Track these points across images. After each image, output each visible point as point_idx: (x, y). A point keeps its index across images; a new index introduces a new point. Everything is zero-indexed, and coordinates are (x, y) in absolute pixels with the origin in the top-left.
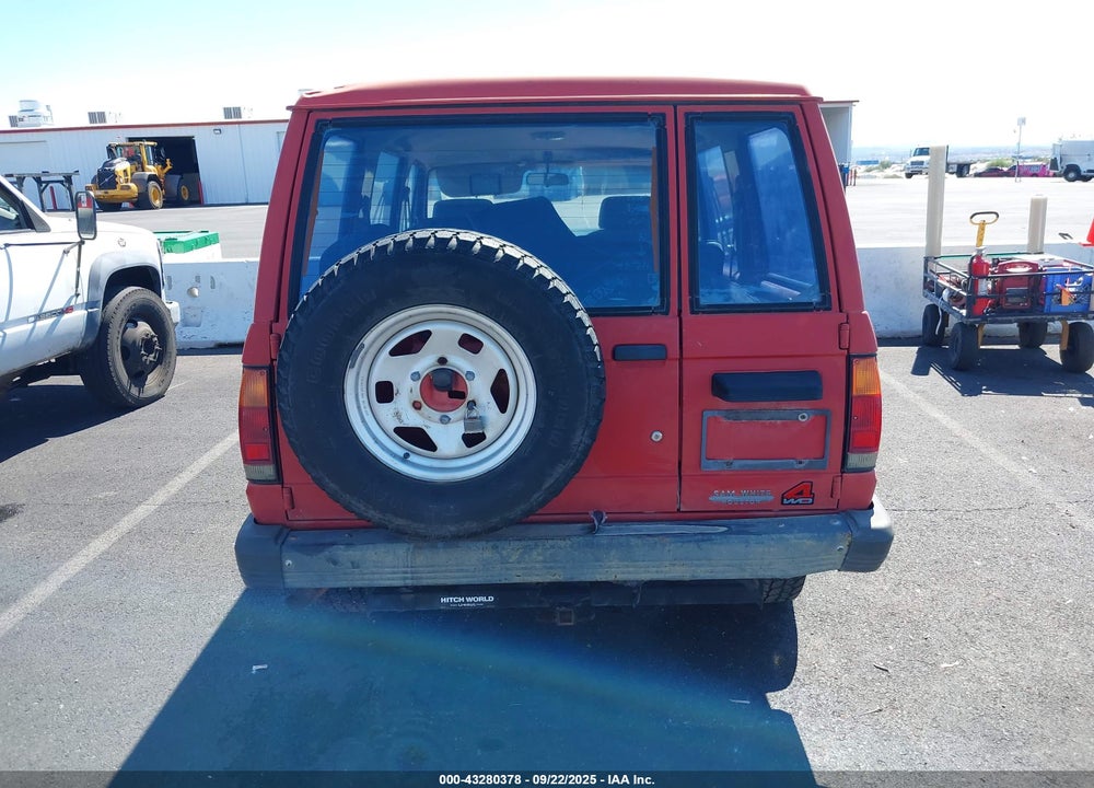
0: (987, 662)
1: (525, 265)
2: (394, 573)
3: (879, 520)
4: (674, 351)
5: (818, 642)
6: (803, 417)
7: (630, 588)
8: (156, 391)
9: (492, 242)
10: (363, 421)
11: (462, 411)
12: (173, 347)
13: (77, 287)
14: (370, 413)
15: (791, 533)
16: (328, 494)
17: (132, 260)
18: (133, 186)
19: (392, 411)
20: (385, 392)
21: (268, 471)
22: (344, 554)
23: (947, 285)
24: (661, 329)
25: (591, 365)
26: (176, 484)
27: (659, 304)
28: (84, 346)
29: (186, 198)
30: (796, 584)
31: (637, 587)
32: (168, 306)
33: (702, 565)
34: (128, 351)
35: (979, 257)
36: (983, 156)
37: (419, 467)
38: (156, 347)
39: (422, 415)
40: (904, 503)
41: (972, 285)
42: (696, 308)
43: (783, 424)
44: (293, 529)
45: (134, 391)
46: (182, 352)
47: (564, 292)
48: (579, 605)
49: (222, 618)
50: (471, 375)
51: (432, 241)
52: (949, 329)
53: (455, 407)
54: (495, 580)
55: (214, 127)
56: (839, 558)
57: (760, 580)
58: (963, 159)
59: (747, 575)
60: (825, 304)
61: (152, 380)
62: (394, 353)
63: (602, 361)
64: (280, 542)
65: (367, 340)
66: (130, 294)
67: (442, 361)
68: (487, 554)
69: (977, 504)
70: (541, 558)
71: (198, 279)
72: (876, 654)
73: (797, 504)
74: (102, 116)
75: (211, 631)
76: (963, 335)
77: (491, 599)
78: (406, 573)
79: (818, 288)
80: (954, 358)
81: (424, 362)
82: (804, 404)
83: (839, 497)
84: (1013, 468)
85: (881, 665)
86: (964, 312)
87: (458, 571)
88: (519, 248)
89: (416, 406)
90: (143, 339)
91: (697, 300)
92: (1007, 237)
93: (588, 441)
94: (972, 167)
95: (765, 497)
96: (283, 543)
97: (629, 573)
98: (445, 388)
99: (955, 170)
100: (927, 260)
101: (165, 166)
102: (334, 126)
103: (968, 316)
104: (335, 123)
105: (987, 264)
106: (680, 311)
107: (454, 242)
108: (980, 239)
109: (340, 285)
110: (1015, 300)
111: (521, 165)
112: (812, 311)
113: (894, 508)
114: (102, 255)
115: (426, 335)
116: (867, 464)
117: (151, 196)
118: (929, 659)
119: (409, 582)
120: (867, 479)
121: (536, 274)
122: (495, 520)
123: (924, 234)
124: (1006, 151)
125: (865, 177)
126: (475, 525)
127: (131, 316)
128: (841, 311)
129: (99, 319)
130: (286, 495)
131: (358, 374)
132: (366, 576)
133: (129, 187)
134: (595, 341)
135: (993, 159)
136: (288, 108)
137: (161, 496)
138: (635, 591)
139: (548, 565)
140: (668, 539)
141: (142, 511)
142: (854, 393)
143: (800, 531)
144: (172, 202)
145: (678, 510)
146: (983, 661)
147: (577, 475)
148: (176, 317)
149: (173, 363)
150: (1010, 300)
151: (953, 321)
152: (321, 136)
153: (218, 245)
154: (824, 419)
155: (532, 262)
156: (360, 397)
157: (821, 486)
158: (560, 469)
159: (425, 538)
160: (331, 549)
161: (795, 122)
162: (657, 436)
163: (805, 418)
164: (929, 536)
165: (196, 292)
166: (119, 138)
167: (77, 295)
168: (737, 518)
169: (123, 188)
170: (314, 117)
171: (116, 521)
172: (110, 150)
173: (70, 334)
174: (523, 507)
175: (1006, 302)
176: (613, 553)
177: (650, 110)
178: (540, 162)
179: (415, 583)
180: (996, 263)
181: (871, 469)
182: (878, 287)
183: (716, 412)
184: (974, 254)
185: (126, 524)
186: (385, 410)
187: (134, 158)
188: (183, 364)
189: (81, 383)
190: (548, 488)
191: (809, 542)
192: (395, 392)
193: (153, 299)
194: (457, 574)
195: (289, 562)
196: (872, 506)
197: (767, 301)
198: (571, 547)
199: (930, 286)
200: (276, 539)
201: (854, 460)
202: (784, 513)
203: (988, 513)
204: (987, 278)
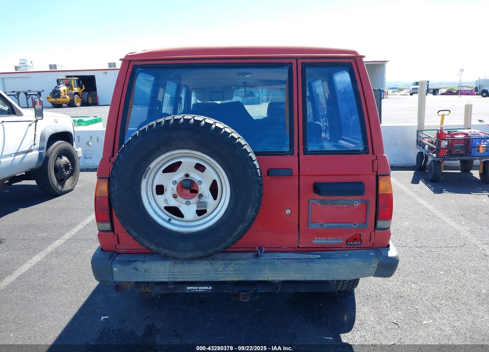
0: (445, 321)
1: (225, 131)
2: (164, 275)
3: (392, 253)
4: (296, 172)
5: (366, 309)
6: (356, 204)
7: (276, 284)
8: (69, 188)
9: (210, 121)
10: (150, 203)
11: (196, 199)
12: (78, 168)
13: (35, 140)
14: (153, 199)
15: (351, 258)
16: (133, 237)
17: (60, 129)
18: (67, 97)
19: (163, 199)
20: (160, 190)
21: (107, 226)
22: (140, 265)
23: (427, 143)
24: (290, 162)
25: (255, 178)
26: (75, 230)
27: (289, 150)
28: (37, 167)
29: (91, 102)
30: (355, 282)
31: (279, 283)
32: (76, 149)
33: (309, 273)
34: (57, 170)
35: (441, 130)
36: (444, 86)
37: (175, 226)
38: (70, 168)
39: (177, 201)
40: (407, 243)
41: (438, 143)
42: (306, 152)
43: (347, 206)
44: (118, 254)
45: (60, 188)
46: (82, 170)
47: (243, 144)
48: (252, 291)
49: (90, 293)
50: (200, 182)
51: (182, 120)
52: (428, 163)
53: (193, 197)
54: (211, 279)
55: (104, 71)
56: (374, 270)
57: (337, 281)
58: (436, 87)
59: (330, 279)
60: (366, 151)
61: (68, 183)
62: (164, 171)
63: (261, 176)
64: (112, 259)
65: (152, 166)
66: (59, 144)
67: (187, 175)
68: (208, 267)
69: (441, 244)
70: (233, 269)
71: (91, 138)
72: (393, 316)
73: (354, 244)
74: (55, 66)
75: (84, 300)
76: (434, 166)
77: (210, 288)
78: (170, 275)
79: (362, 143)
80: (430, 176)
81: (178, 176)
82: (356, 197)
83: (373, 241)
84: (458, 227)
85: (395, 321)
86: (435, 155)
87: (194, 275)
88: (223, 124)
89: (175, 196)
90: (64, 165)
91: (307, 148)
92: (454, 121)
93: (254, 213)
94: (440, 90)
95: (338, 241)
96: (113, 260)
97: (274, 277)
98: (188, 188)
99: (432, 92)
100: (418, 131)
101: (82, 88)
102: (141, 68)
103: (437, 157)
104: (141, 66)
105: (445, 133)
106: (299, 154)
107: (192, 121)
108: (442, 122)
109: (139, 140)
110: (458, 150)
111: (233, 88)
112: (359, 154)
113: (402, 245)
114: (47, 127)
115: (179, 163)
116: (386, 226)
117: (75, 102)
118: (418, 319)
119: (171, 280)
120: (386, 233)
121: (230, 136)
122: (211, 251)
123: (416, 120)
124: (455, 83)
125: (391, 95)
126: (201, 253)
127: (59, 154)
128: (373, 154)
129: (44, 155)
130: (116, 237)
131: (147, 181)
132: (151, 277)
133: (66, 98)
134: (258, 167)
135: (449, 87)
136: (120, 60)
137: (67, 236)
138: (278, 285)
139: (236, 272)
140: (293, 261)
141: (58, 243)
142: (380, 192)
143: (355, 258)
144: (85, 104)
145: (298, 247)
146: (443, 320)
147: (250, 230)
148: (80, 154)
149: (77, 176)
150: (456, 150)
151: (430, 159)
152: (135, 72)
153: (101, 123)
154: (366, 205)
155: (229, 130)
156: (148, 192)
157: (365, 236)
158: (241, 227)
159: (178, 259)
160: (135, 263)
161: (352, 67)
162: (288, 212)
163: (357, 204)
164: (418, 259)
165: (90, 143)
166: (62, 76)
167: (35, 144)
168: (325, 251)
169: (63, 98)
170: (132, 64)
171: (46, 247)
172: (58, 81)
173: (31, 162)
174: (224, 245)
175: (454, 151)
176: (267, 267)
177: (285, 61)
178: (242, 86)
179: (174, 280)
180: (449, 133)
181: (388, 228)
182: (396, 144)
183: (316, 200)
184: (439, 129)
185: (50, 248)
186: (160, 198)
187: (68, 85)
188: (82, 176)
189: (36, 184)
190: (235, 236)
191: (359, 263)
192: (165, 190)
193: (69, 146)
194: (194, 276)
195: (115, 269)
196: (389, 245)
197: (341, 150)
198: (247, 263)
199: (420, 144)
200: (110, 259)
201: (380, 224)
202: (348, 249)
203: (447, 249)
204: (445, 140)
